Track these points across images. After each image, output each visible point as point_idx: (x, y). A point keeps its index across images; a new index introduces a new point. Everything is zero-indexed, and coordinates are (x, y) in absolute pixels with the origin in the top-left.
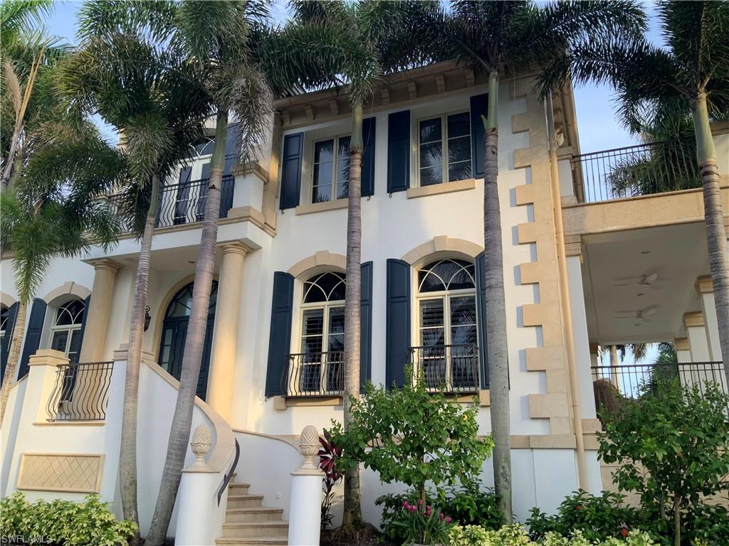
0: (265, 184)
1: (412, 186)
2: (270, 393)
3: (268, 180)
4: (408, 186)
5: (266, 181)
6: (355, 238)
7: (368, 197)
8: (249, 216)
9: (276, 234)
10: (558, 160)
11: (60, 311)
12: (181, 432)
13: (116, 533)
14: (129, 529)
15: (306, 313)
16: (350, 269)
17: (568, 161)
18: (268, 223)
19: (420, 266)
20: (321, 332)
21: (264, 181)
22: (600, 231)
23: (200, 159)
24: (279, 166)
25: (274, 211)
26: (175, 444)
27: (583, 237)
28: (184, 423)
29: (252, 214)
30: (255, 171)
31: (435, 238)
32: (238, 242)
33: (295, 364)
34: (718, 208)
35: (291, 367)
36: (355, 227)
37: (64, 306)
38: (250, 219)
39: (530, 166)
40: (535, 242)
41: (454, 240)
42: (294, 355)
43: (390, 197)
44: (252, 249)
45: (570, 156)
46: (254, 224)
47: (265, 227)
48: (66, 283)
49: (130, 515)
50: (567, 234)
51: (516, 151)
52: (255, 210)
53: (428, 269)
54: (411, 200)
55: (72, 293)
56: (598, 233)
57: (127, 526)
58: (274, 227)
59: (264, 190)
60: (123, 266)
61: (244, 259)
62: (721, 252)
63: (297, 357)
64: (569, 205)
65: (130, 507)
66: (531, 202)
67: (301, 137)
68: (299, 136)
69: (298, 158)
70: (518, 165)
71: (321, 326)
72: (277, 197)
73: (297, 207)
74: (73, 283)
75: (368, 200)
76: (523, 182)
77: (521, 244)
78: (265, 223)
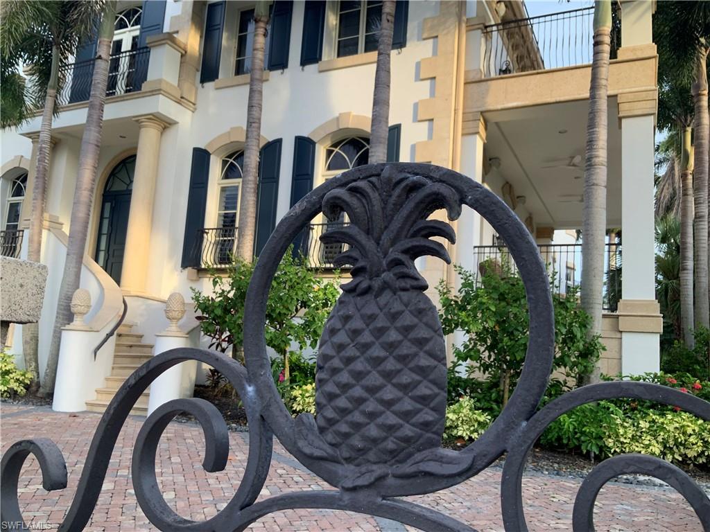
0: (182, 56)
1: (325, 57)
2: (185, 265)
3: (186, 52)
4: (320, 59)
5: (184, 52)
6: (254, 113)
7: (281, 71)
8: (160, 90)
9: (195, 109)
10: (467, 31)
11: (15, 183)
12: (67, 294)
13: (12, 380)
14: (23, 377)
15: (223, 189)
16: (248, 145)
17: (480, 31)
18: (184, 96)
19: (328, 144)
20: (235, 208)
21: (181, 53)
22: (499, 107)
23: (130, 31)
24: (201, 37)
25: (194, 85)
26: (62, 305)
27: (484, 114)
28: (70, 287)
29: (163, 87)
30: (169, 42)
31: (340, 114)
32: (151, 116)
33: (210, 239)
34: (603, 82)
35: (205, 240)
36: (255, 102)
37: (18, 179)
38: (162, 92)
39: (437, 37)
40: (432, 120)
41: (357, 117)
42: (209, 229)
43: (303, 70)
44: (170, 124)
45: (481, 26)
46: (169, 98)
47: (181, 100)
48: (16, 157)
49: (31, 366)
50: (468, 110)
51: (425, 20)
52: (167, 83)
53: (336, 147)
54: (322, 74)
55: (21, 166)
56: (497, 110)
57: (22, 375)
58: (193, 101)
59: (181, 63)
60: (60, 140)
61: (162, 133)
62: (597, 129)
63: (211, 231)
64: (474, 80)
65: (30, 359)
66: (434, 76)
67: (224, 5)
68: (222, 4)
69: (219, 29)
70: (425, 36)
71: (236, 203)
72: (198, 70)
73: (216, 80)
74: (22, 156)
75: (282, 73)
76: (429, 54)
77: (419, 121)
78: (182, 98)
